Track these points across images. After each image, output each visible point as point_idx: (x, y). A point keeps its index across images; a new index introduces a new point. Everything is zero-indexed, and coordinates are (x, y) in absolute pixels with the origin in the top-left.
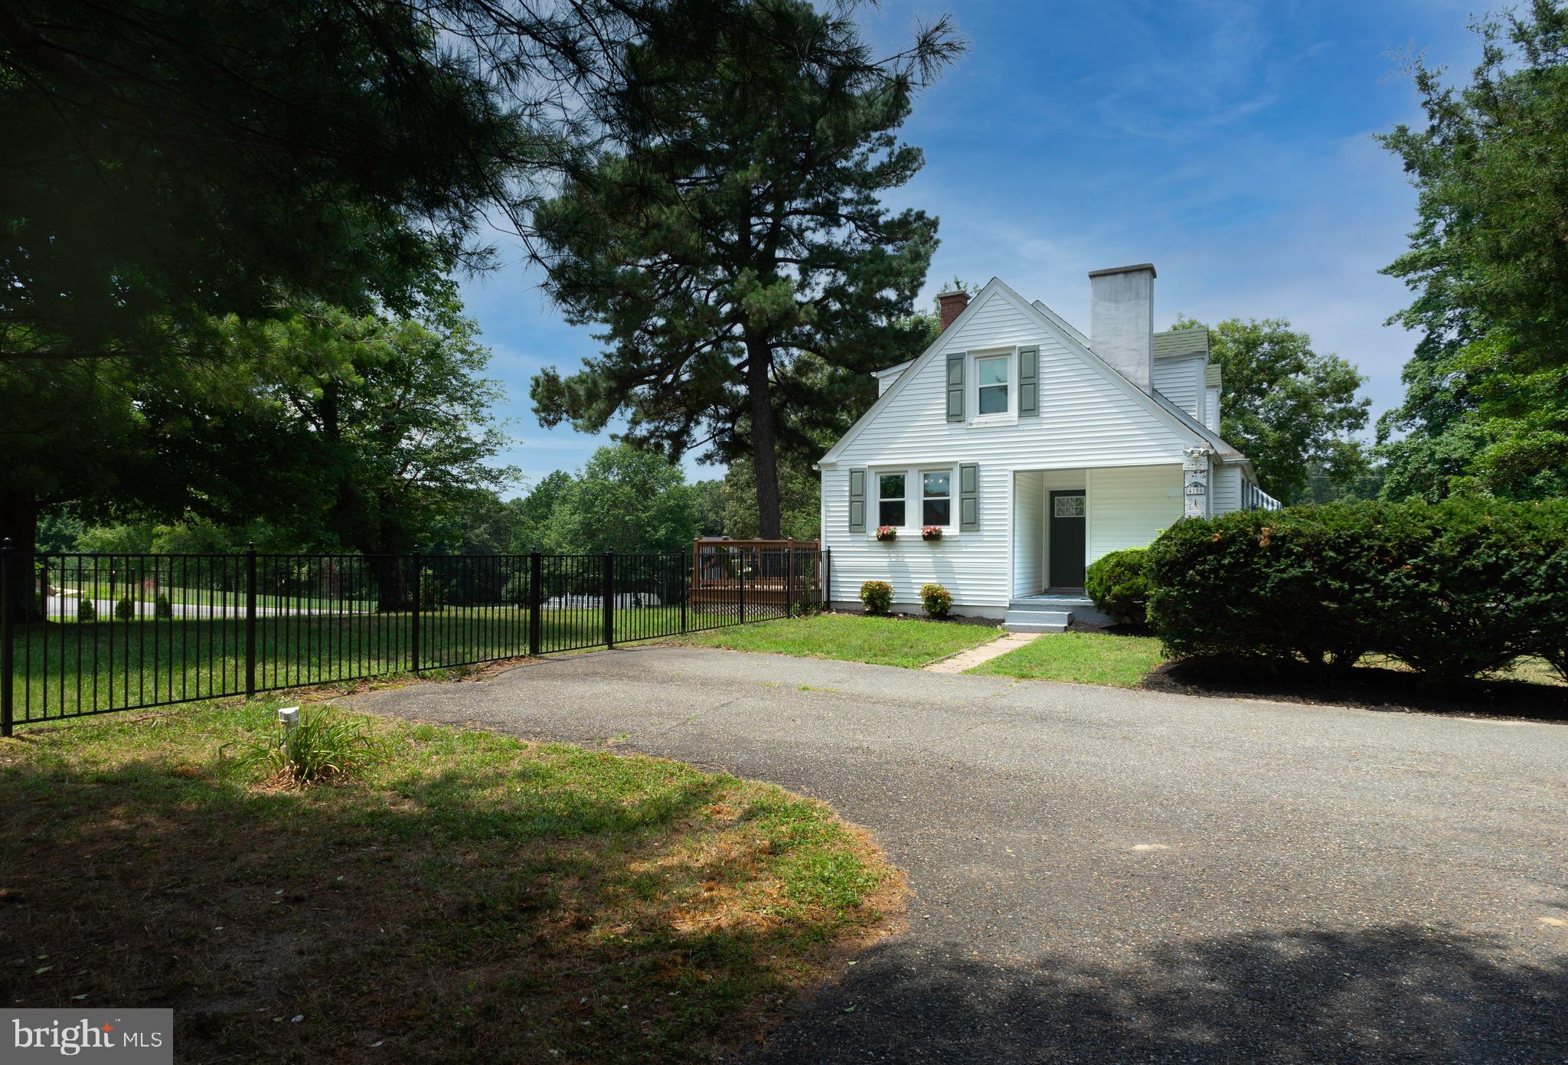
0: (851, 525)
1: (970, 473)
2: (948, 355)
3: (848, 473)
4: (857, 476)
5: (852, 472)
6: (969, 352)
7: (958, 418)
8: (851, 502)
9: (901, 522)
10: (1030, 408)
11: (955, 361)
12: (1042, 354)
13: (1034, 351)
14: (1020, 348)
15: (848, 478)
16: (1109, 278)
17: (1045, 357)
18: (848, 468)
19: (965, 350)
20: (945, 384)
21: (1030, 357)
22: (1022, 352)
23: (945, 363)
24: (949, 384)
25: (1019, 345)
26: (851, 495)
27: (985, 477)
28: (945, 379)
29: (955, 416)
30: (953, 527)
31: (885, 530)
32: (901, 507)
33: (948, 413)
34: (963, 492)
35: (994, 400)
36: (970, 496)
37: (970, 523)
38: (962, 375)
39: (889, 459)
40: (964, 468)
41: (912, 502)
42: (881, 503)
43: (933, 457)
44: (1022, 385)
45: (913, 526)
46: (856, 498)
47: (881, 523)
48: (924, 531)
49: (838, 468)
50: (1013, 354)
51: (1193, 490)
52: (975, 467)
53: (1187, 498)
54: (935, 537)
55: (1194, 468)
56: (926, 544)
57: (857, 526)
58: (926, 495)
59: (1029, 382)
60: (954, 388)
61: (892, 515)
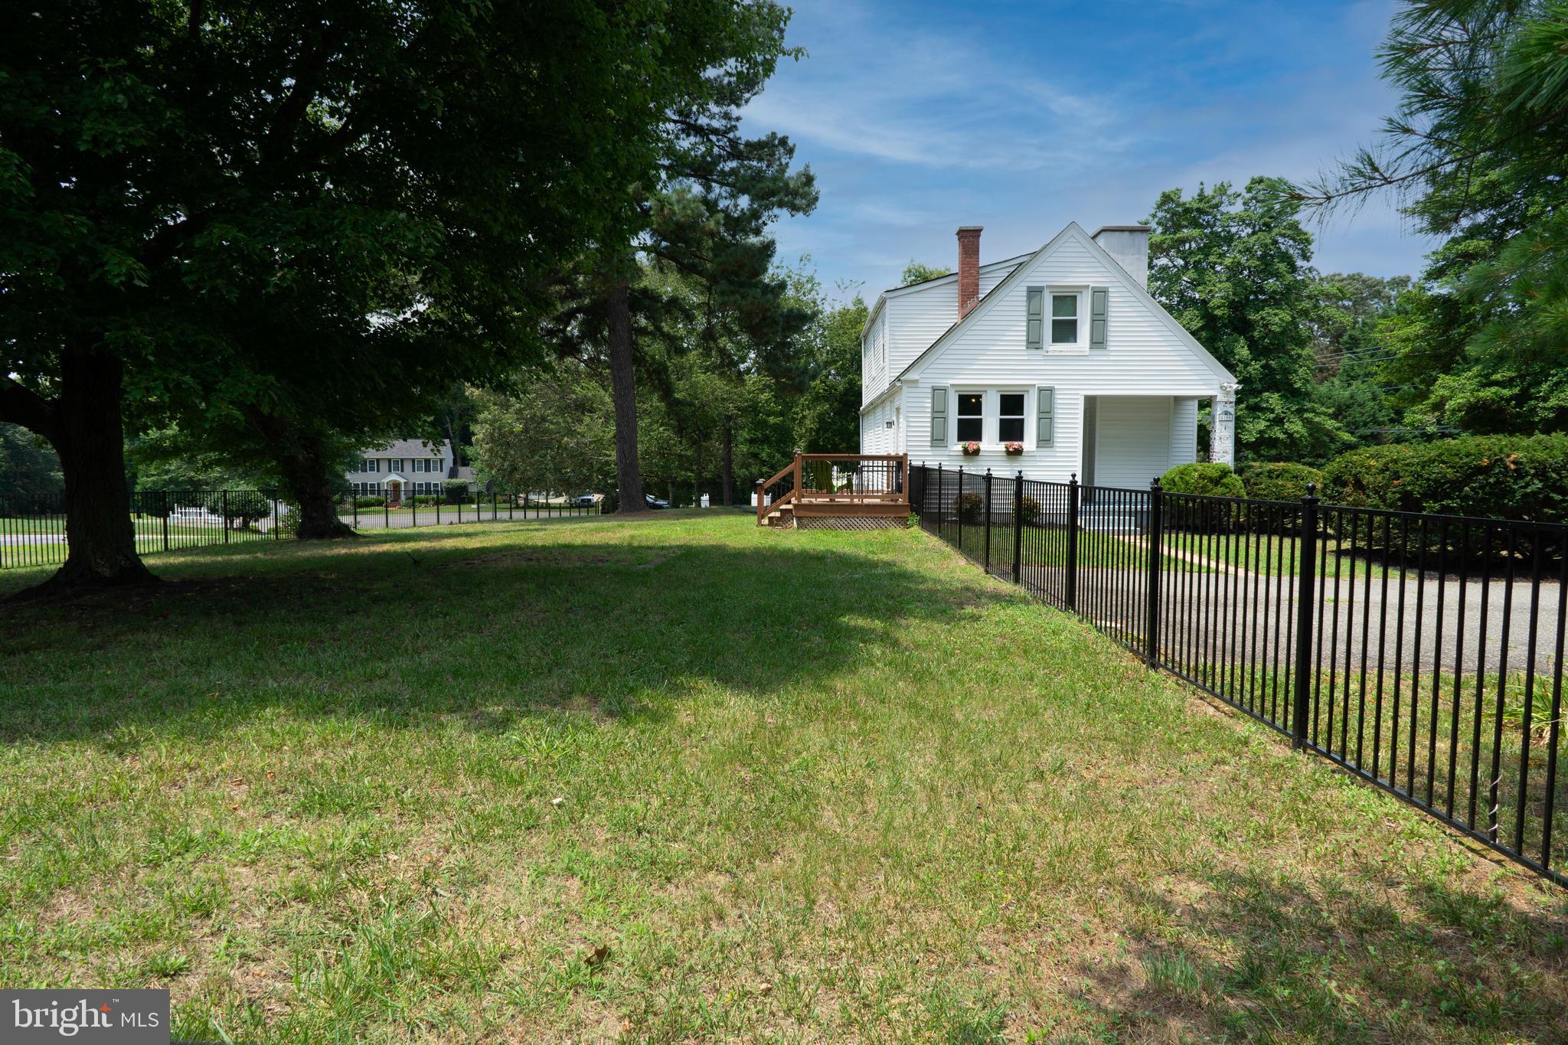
0: (933, 440)
1: (1047, 394)
2: (1028, 287)
3: (930, 390)
4: (939, 393)
5: (934, 389)
6: (1048, 287)
7: (1037, 346)
8: (933, 418)
9: (978, 437)
10: (1098, 342)
11: (1034, 293)
12: (1111, 295)
13: (1104, 292)
14: (1093, 288)
15: (930, 396)
17: (1114, 298)
18: (929, 385)
19: (1044, 284)
20: (1025, 314)
21: (1100, 295)
22: (1095, 291)
23: (1025, 294)
24: (1029, 314)
25: (1092, 285)
26: (933, 411)
27: (1060, 399)
28: (1025, 309)
29: (1034, 343)
30: (1029, 443)
31: (972, 445)
32: (978, 424)
33: (1028, 340)
34: (1040, 412)
35: (1065, 331)
36: (1046, 415)
37: (1045, 440)
38: (1041, 307)
39: (970, 379)
40: (1040, 390)
41: (991, 419)
42: (959, 420)
43: (1012, 380)
44: (1093, 321)
45: (991, 441)
46: (938, 415)
47: (961, 438)
48: (1002, 446)
49: (920, 385)
50: (1085, 292)
51: (1224, 417)
52: (1051, 390)
53: (1217, 423)
54: (1018, 452)
55: (1226, 400)
56: (1005, 459)
57: (938, 440)
58: (1002, 414)
59: (1099, 319)
60: (1034, 318)
61: (970, 431)
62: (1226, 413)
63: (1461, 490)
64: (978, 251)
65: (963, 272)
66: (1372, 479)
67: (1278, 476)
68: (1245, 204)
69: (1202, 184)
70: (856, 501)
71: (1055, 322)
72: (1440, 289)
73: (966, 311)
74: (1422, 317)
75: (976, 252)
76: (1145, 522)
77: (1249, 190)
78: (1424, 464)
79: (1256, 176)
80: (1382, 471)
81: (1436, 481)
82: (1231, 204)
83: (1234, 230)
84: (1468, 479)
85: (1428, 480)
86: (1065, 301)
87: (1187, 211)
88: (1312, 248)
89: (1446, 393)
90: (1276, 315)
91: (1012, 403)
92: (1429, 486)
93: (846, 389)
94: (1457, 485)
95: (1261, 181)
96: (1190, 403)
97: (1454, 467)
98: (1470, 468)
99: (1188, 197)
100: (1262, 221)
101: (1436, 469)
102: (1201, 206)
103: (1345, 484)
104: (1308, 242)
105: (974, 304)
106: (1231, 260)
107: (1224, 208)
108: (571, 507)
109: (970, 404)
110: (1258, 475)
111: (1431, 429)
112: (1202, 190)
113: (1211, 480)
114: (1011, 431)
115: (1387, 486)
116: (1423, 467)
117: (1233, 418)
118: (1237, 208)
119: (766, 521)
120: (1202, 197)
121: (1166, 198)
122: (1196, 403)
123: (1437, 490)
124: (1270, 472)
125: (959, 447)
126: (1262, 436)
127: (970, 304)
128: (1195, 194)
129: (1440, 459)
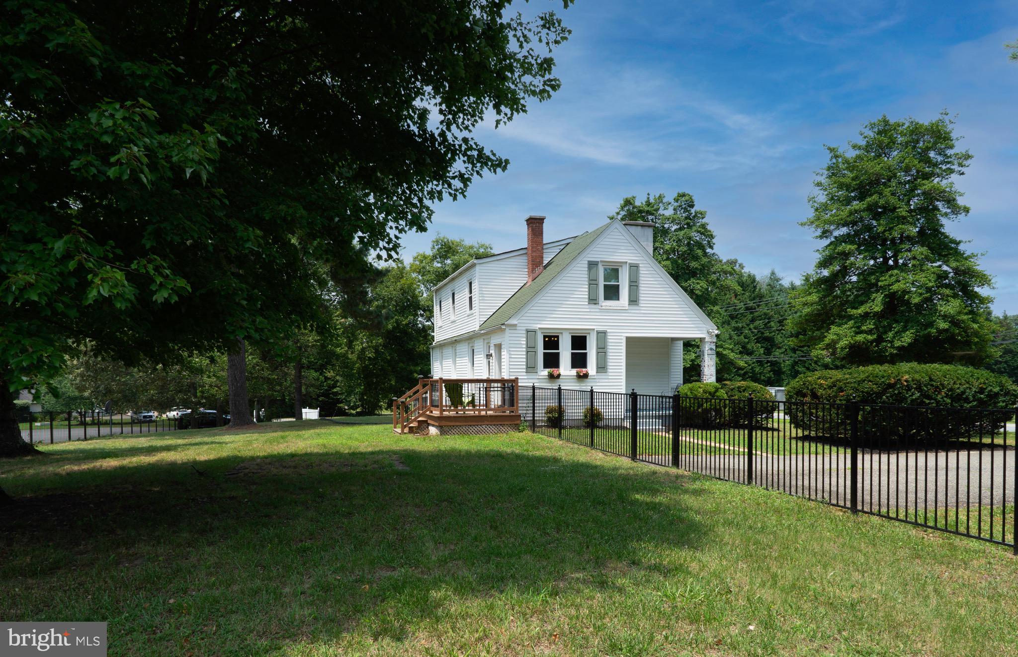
0: (527, 367)
1: (602, 335)
2: (589, 262)
3: (524, 332)
4: (531, 334)
5: (528, 331)
6: (601, 261)
7: (595, 302)
8: (527, 352)
9: (557, 365)
10: (634, 300)
11: (592, 265)
12: (641, 269)
13: (637, 267)
14: (630, 264)
15: (525, 336)
16: (634, 227)
17: (643, 271)
18: (524, 328)
19: (599, 260)
20: (587, 279)
21: (634, 269)
22: (631, 266)
23: (586, 266)
24: (590, 280)
25: (629, 262)
26: (527, 347)
27: (611, 339)
28: (586, 276)
29: (593, 300)
30: (591, 368)
31: (555, 371)
32: (557, 356)
33: (589, 298)
34: (598, 348)
35: (612, 292)
36: (602, 351)
37: (602, 367)
38: (597, 275)
39: (551, 324)
40: (598, 333)
41: (565, 353)
42: (544, 353)
43: (579, 325)
44: (630, 286)
45: (566, 368)
46: (531, 349)
47: (546, 366)
48: (574, 372)
49: (518, 328)
50: (624, 266)
51: (710, 352)
52: (605, 333)
53: (706, 356)
54: (586, 376)
55: (710, 340)
56: (576, 381)
57: (531, 368)
58: (572, 349)
59: (634, 285)
60: (593, 282)
61: (552, 361)
62: (711, 349)
63: (881, 398)
64: (542, 233)
65: (532, 248)
66: (824, 392)
67: (744, 391)
68: (675, 209)
69: (648, 194)
70: (483, 413)
71: (605, 286)
72: (826, 273)
73: (535, 275)
74: (815, 290)
75: (541, 233)
76: (667, 423)
77: (676, 200)
78: (859, 383)
79: (681, 192)
80: (830, 387)
81: (868, 393)
82: (665, 209)
83: (666, 226)
84: (884, 391)
85: (863, 392)
86: (613, 272)
87: (640, 212)
88: (714, 241)
89: (835, 337)
90: (698, 283)
91: (579, 342)
92: (863, 396)
93: (394, 328)
94: (879, 395)
95: (684, 195)
96: (679, 342)
97: (876, 384)
98: (885, 384)
99: (639, 202)
100: (686, 221)
101: (867, 386)
102: (649, 209)
103: (804, 395)
104: (712, 237)
105: (540, 271)
106: (669, 246)
107: (661, 212)
108: (133, 422)
109: (551, 342)
110: (732, 390)
111: (828, 360)
112: (648, 198)
113: (710, 393)
114: (579, 361)
115: (836, 397)
116: (859, 384)
117: (714, 352)
118: (669, 212)
119: (406, 430)
120: (648, 204)
121: (628, 202)
122: (682, 342)
123: (868, 398)
124: (739, 388)
125: (546, 372)
126: (693, 364)
127: (538, 270)
128: (644, 200)
129: (867, 379)
